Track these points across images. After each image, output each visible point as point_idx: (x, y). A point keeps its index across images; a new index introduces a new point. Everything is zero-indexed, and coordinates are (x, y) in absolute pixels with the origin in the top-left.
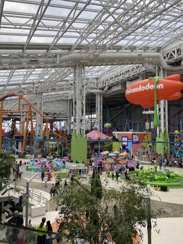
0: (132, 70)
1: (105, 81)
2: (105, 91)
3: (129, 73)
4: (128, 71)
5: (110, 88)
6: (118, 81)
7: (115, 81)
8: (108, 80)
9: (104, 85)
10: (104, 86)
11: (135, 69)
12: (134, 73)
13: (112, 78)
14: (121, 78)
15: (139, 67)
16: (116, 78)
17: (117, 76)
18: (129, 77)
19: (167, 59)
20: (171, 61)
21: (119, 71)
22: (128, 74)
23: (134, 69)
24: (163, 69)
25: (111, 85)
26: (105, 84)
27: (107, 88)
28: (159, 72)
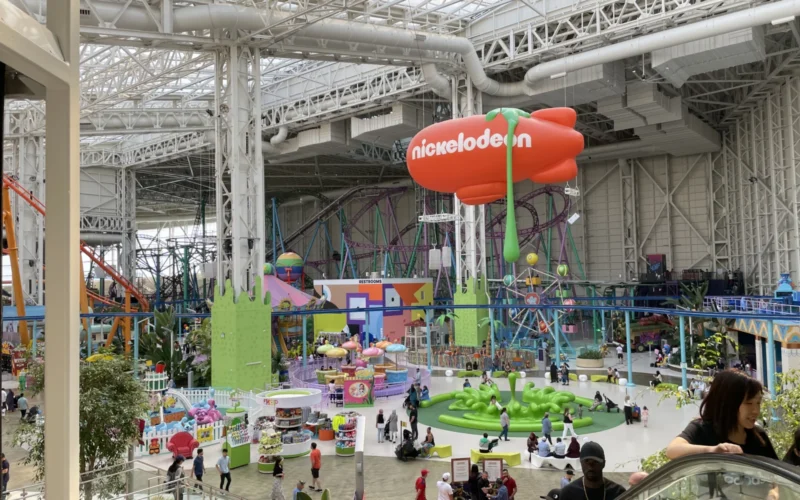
0: (374, 81)
1: (277, 110)
2: (278, 145)
3: (364, 92)
4: (361, 84)
5: (292, 134)
6: (322, 116)
7: (313, 112)
8: (285, 108)
9: (273, 122)
10: (271, 126)
11: (383, 79)
12: (381, 93)
13: (303, 102)
14: (334, 105)
15: (396, 74)
16: (318, 105)
17: (321, 97)
18: (361, 105)
19: (485, 59)
20: (498, 66)
21: (329, 79)
22: (358, 94)
23: (379, 79)
24: (475, 89)
25: (298, 125)
26: (278, 121)
27: (282, 133)
28: (460, 96)
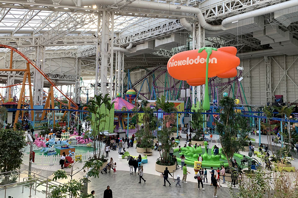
0: (164, 26)
1: (129, 37)
2: (129, 50)
3: (160, 30)
4: (159, 27)
5: (134, 46)
6: (145, 39)
7: (141, 38)
8: (132, 36)
9: (127, 41)
10: (127, 43)
11: (167, 25)
12: (166, 30)
13: (138, 34)
14: (149, 35)
15: (172, 22)
16: (143, 35)
17: (145, 32)
18: (159, 35)
19: (206, 16)
20: (211, 19)
21: (147, 25)
22: (158, 30)
24: (202, 28)
25: (136, 42)
26: (129, 41)
27: (130, 45)
28: (196, 30)
